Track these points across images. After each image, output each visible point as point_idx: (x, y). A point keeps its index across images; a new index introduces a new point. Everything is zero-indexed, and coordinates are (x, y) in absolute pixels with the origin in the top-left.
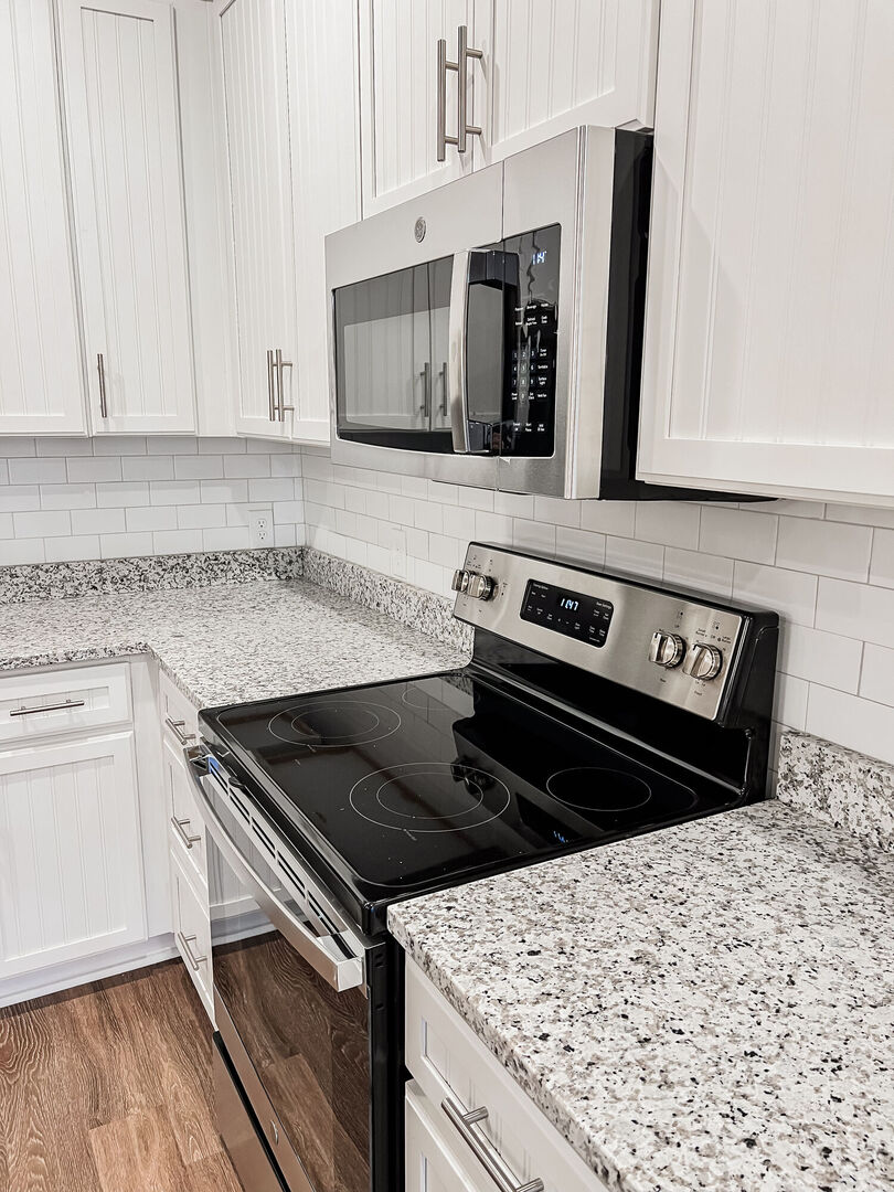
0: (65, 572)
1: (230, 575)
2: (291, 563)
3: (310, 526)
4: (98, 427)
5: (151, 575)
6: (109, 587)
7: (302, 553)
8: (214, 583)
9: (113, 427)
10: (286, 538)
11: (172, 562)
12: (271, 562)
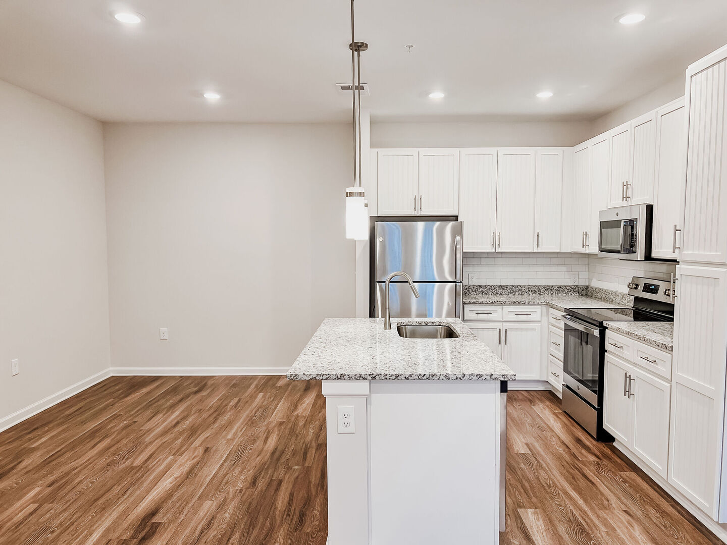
0: (520, 288)
1: (564, 292)
2: (583, 290)
3: (590, 280)
4: (536, 250)
5: (542, 291)
6: (530, 293)
7: (587, 287)
8: (559, 294)
9: (539, 250)
10: (582, 283)
11: (548, 287)
12: (577, 290)
